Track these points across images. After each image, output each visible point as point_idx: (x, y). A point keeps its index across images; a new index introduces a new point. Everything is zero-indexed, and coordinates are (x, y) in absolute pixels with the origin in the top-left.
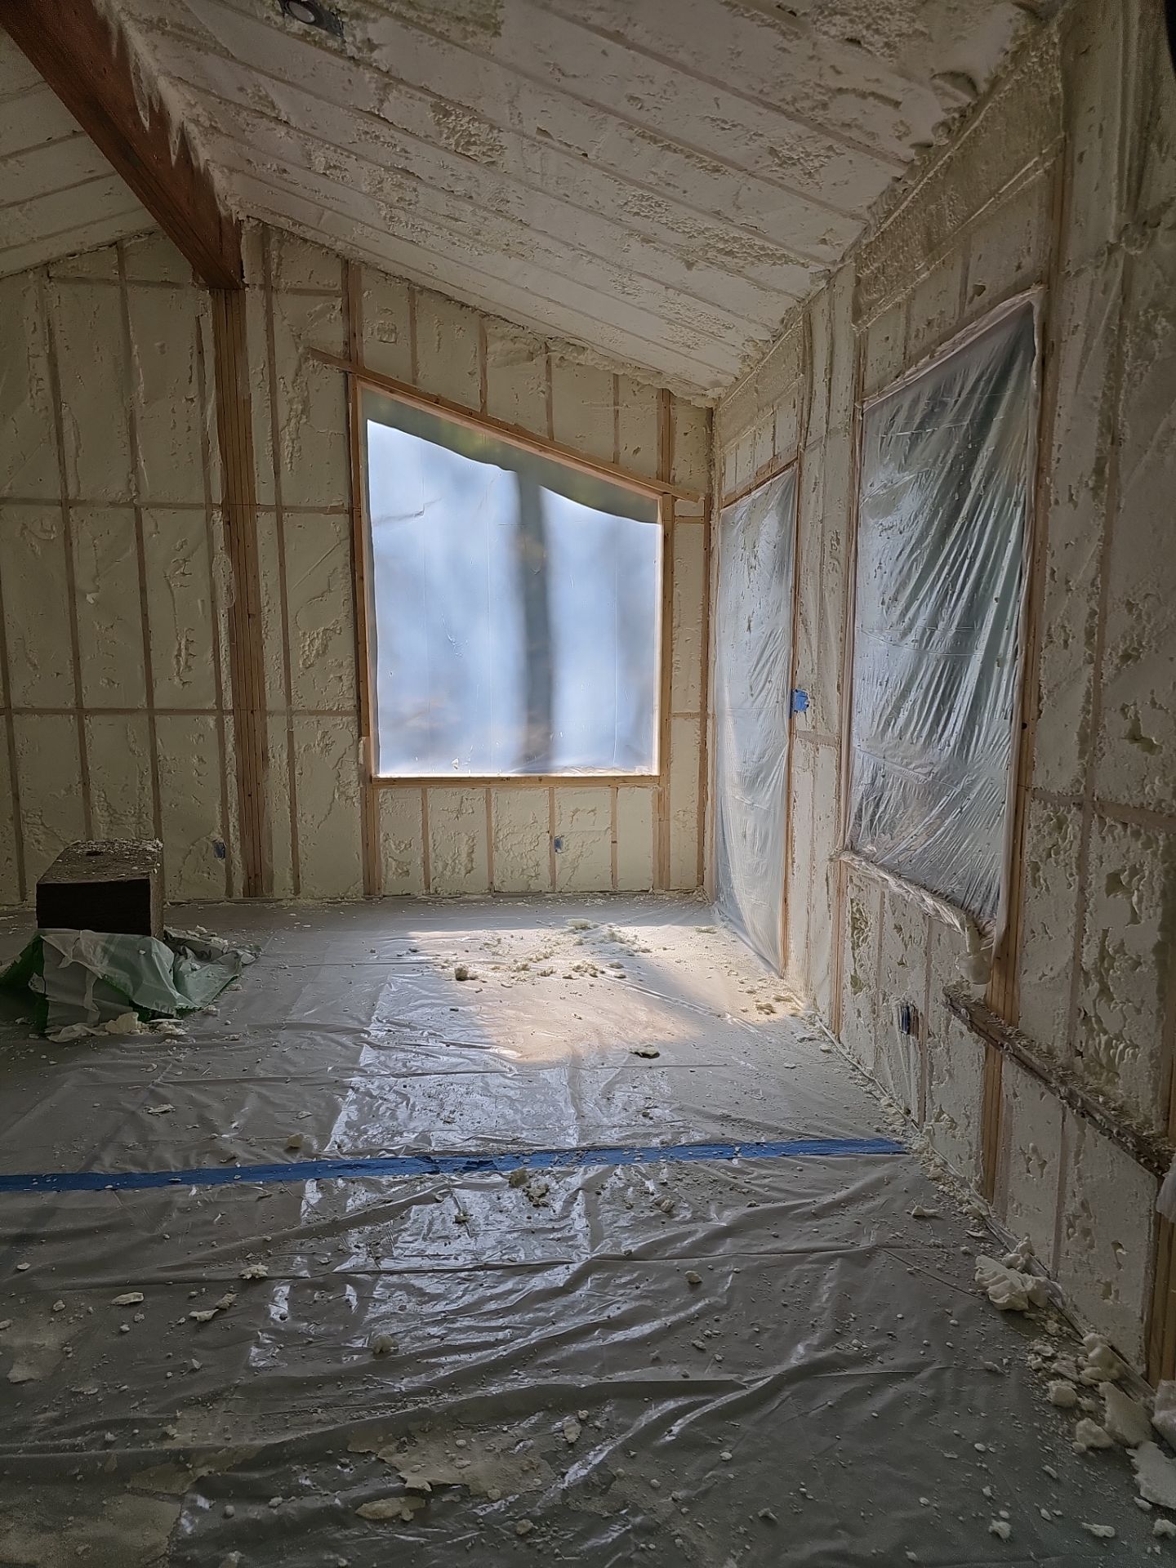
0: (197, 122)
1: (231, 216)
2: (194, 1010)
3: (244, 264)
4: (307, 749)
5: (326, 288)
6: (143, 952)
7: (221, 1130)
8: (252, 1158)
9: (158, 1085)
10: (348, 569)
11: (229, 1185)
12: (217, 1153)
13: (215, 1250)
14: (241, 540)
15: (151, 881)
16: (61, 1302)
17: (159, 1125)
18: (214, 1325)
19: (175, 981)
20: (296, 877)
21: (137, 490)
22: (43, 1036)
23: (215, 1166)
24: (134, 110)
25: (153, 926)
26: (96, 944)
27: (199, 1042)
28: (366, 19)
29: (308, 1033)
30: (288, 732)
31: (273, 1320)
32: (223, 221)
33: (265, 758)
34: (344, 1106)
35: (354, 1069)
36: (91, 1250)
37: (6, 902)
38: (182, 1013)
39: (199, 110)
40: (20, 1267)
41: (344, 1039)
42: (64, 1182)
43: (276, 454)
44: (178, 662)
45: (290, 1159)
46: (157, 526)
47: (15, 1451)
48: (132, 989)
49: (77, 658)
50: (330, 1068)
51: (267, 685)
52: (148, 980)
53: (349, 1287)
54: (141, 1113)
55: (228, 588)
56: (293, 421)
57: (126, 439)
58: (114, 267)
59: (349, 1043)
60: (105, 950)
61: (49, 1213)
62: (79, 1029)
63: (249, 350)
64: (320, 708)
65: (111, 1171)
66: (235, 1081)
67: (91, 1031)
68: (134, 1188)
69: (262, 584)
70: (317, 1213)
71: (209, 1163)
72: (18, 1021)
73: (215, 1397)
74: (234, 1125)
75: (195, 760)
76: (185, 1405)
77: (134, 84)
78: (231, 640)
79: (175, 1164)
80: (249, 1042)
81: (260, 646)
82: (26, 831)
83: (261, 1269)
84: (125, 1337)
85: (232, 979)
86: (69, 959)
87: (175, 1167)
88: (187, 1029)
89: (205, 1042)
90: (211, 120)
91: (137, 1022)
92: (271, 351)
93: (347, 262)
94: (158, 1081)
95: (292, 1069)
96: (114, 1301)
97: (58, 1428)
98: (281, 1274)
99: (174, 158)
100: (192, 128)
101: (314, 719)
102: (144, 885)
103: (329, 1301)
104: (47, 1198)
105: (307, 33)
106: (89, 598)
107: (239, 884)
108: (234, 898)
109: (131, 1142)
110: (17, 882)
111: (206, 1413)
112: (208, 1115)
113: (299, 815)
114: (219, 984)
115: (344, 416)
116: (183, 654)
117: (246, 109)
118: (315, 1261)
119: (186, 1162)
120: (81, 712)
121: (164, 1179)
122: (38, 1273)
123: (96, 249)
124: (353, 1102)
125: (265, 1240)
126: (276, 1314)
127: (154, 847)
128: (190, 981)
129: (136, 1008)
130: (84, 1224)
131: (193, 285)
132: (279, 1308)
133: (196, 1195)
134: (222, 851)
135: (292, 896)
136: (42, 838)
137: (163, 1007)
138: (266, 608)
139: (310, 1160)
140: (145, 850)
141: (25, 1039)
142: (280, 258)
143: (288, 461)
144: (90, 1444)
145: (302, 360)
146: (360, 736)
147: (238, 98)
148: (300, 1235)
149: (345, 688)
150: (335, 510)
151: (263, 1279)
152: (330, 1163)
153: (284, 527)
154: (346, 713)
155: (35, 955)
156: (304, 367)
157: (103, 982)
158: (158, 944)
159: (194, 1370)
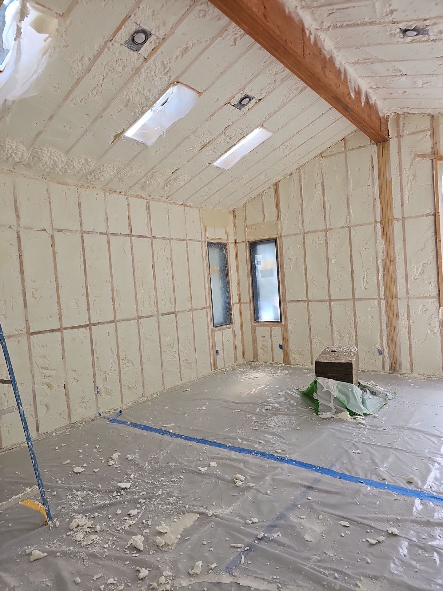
0: (371, 88)
1: (384, 115)
2: (369, 414)
3: (389, 131)
4: (416, 312)
5: (423, 129)
6: (350, 390)
7: (379, 466)
8: (392, 481)
9: (356, 442)
10: (434, 238)
11: (383, 490)
12: (378, 475)
13: (376, 515)
14: (388, 233)
15: (353, 364)
16: (321, 516)
17: (356, 457)
18: (376, 547)
19: (363, 402)
20: (412, 365)
21: (349, 221)
22: (317, 414)
23: (378, 481)
24: (349, 94)
25: (354, 380)
26: (334, 384)
27: (371, 428)
28: (439, 23)
29: (417, 433)
30: (408, 306)
31: (400, 555)
32: (382, 118)
33: (398, 316)
34: (433, 470)
35: (438, 454)
36: (332, 499)
37: (307, 365)
38: (365, 415)
39: (372, 83)
40: (309, 498)
41: (433, 439)
42: (323, 470)
43: (402, 199)
44: (364, 281)
45: (408, 486)
46: (356, 233)
47: (306, 566)
48: (346, 403)
49: (329, 282)
50: (427, 451)
51: (398, 287)
52: (352, 400)
53: (435, 553)
54: (350, 451)
55: (383, 252)
56: (409, 184)
57: (346, 204)
58: (343, 147)
59: (436, 442)
60: (337, 387)
61: (318, 481)
62: (329, 415)
63: (392, 162)
64: (421, 296)
65: (339, 471)
66: (385, 447)
67: (333, 416)
68: (346, 480)
69: (396, 249)
70: (420, 514)
71: (375, 479)
72: (310, 408)
73: (376, 578)
74: (385, 465)
75: (370, 317)
76: (365, 576)
77: (349, 85)
78: (384, 271)
79: (362, 476)
80: (391, 432)
81: (395, 272)
82: (313, 341)
83: (396, 531)
84: (342, 538)
85: (385, 404)
86: (325, 389)
87: (362, 477)
88: (367, 422)
89: (374, 428)
90: (376, 85)
91: (348, 415)
92: (400, 160)
93: (433, 116)
94: (356, 440)
95: (409, 447)
96: (339, 522)
97: (319, 564)
98: (404, 536)
99: (363, 104)
100: (370, 91)
101: (418, 300)
102: (351, 364)
103: (426, 556)
104: (318, 475)
105: (414, 39)
106: (333, 261)
107: (387, 366)
108: (386, 371)
109: (346, 462)
110: (310, 358)
111: (373, 584)
112: (374, 458)
113: (412, 340)
114: (380, 406)
115: (432, 177)
116: (365, 278)
117: (389, 76)
118: (419, 536)
119: (366, 476)
120: (330, 300)
121: (357, 480)
122: (314, 502)
123: (337, 143)
124: (437, 469)
125: (398, 519)
126: (402, 553)
127: (354, 350)
128: (368, 402)
129: (348, 410)
130: (329, 489)
131: (370, 144)
132: (404, 551)
133: (370, 490)
134: (380, 352)
135: (410, 373)
136: (318, 344)
137: (358, 411)
138: (398, 258)
139: (417, 490)
140: (351, 351)
141: (311, 414)
142: (404, 123)
143: (407, 199)
144: (330, 575)
145: (413, 159)
146: (440, 306)
147: (388, 74)
148: (413, 521)
149: (432, 287)
150: (427, 215)
151: (396, 535)
152: (426, 493)
153: (405, 225)
154: (433, 297)
155: (315, 385)
156: (414, 162)
157: (336, 399)
158: (356, 387)
159: (368, 563)
